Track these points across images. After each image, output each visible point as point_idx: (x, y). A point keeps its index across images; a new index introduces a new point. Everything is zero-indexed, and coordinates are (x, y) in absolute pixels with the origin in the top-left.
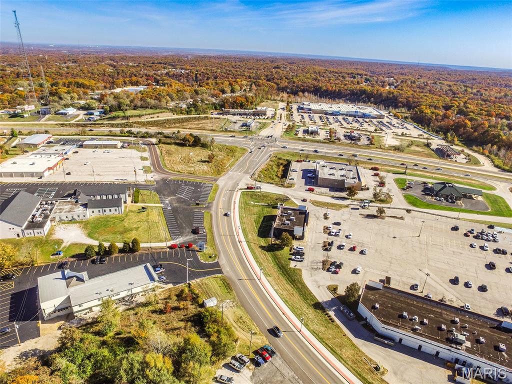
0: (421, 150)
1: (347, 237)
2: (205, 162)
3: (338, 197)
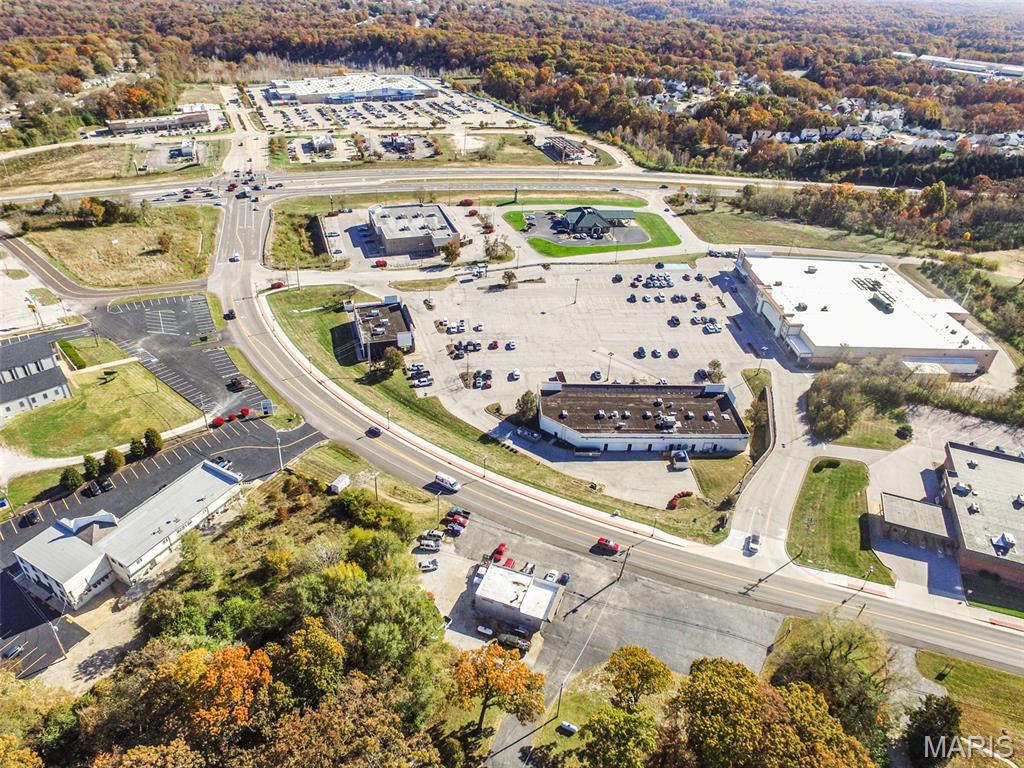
0: (522, 151)
1: (476, 329)
2: (154, 252)
3: (430, 267)
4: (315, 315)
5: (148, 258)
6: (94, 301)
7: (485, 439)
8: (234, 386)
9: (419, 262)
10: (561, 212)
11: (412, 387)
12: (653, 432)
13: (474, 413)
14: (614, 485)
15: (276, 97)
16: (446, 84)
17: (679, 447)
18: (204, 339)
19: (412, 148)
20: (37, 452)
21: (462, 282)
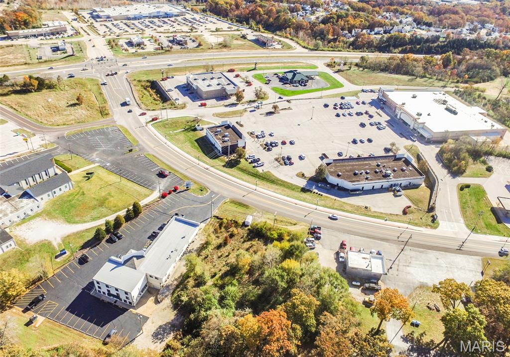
0: (243, 43)
1: (270, 135)
2: (74, 105)
3: (229, 105)
4: (182, 133)
5: (72, 108)
6: (57, 133)
7: (304, 190)
8: (162, 175)
9: (222, 102)
10: (281, 73)
11: (254, 167)
12: (382, 179)
13: (292, 178)
14: (375, 207)
15: (98, 17)
16: (187, 8)
17: (395, 185)
18: (131, 151)
19: (186, 43)
20: (69, 221)
21: (251, 111)
